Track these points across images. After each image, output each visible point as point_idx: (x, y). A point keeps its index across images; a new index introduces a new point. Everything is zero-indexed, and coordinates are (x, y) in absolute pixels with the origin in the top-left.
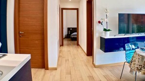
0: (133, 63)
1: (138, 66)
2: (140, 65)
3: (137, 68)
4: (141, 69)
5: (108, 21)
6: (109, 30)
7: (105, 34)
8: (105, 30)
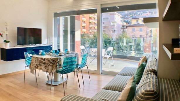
0: (32, 64)
1: (36, 65)
2: (36, 64)
3: (35, 67)
4: (38, 67)
5: (7, 34)
6: (9, 42)
7: (6, 45)
8: (5, 41)
